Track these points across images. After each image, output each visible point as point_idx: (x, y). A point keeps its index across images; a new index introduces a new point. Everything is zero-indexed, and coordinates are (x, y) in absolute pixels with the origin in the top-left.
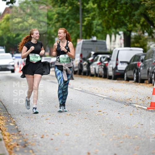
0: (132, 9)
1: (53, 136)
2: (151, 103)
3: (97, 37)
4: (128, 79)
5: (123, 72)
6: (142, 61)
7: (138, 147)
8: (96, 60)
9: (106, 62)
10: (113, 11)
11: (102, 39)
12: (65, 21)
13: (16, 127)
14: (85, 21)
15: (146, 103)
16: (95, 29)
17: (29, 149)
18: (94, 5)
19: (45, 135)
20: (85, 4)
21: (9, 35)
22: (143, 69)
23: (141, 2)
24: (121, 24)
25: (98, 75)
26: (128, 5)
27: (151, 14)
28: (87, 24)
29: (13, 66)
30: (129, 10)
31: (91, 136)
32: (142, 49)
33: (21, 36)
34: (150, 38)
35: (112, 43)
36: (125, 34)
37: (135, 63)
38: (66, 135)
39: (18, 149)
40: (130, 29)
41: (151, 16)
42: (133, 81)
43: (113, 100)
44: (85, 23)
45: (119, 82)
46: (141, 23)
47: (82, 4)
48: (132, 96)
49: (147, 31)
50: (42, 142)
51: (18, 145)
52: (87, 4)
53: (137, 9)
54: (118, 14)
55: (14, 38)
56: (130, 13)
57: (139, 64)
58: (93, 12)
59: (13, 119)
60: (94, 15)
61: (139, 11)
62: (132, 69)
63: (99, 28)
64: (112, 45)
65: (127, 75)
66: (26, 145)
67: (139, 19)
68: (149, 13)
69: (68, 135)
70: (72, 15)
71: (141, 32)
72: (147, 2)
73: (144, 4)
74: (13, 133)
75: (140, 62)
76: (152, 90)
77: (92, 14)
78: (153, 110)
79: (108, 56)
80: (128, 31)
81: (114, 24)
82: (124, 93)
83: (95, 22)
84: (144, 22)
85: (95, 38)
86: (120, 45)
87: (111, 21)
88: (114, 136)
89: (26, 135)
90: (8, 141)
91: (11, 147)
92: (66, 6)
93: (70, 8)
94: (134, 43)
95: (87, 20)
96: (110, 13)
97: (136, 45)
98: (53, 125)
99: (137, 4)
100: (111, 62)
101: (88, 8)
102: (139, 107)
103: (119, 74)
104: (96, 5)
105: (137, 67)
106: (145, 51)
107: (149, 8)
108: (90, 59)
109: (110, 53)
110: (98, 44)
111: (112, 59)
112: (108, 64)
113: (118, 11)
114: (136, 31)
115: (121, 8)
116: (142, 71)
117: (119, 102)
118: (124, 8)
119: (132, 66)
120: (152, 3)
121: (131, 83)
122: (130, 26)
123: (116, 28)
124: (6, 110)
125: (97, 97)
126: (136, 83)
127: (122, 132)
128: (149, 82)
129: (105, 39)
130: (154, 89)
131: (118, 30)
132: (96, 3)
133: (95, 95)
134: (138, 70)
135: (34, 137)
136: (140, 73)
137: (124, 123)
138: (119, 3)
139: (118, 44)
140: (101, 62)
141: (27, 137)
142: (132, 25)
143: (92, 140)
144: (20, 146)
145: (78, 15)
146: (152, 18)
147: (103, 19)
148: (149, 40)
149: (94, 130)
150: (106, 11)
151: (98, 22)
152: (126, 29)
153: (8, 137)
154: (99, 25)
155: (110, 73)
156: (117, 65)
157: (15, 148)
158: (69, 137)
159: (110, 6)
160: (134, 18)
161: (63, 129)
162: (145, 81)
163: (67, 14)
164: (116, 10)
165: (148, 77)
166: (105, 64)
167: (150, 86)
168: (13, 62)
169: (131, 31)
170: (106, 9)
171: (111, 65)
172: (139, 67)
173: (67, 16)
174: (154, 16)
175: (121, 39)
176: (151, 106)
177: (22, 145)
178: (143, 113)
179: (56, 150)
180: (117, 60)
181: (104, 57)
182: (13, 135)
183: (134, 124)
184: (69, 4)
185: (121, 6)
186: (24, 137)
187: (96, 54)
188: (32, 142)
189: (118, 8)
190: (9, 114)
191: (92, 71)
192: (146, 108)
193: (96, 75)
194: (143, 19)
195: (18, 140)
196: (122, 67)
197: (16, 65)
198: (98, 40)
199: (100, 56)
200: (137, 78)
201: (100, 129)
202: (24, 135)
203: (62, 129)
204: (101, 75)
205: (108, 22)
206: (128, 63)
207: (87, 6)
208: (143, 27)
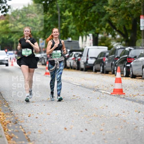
0: (99, 17)
1: (38, 115)
2: (114, 89)
3: (72, 38)
4: (96, 71)
5: (92, 65)
6: (107, 57)
7: (104, 123)
8: (71, 56)
9: (79, 58)
10: (84, 18)
11: (76, 39)
12: (47, 26)
13: (9, 108)
14: (62, 25)
15: (110, 89)
16: (70, 32)
17: (19, 125)
18: (69, 13)
19: (31, 114)
20: (63, 13)
21: (3, 37)
22: (108, 63)
23: (106, 11)
24: (91, 28)
25: (73, 68)
26: (96, 13)
27: (113, 20)
28: (64, 28)
29: (7, 61)
30: (97, 17)
31: (67, 115)
32: (106, 48)
33: (12, 38)
34: (113, 39)
35: (84, 43)
36: (93, 36)
37: (101, 58)
38: (48, 114)
39: (10, 125)
40: (98, 32)
41: (114, 22)
42: (100, 72)
43: (85, 87)
44: (63, 27)
45: (89, 73)
46: (106, 27)
47: (60, 12)
48: (99, 84)
49: (111, 34)
50: (29, 120)
51: (10, 122)
52: (64, 12)
53: (103, 16)
54: (88, 20)
55: (7, 39)
56: (98, 19)
57: (104, 59)
58: (68, 19)
59: (7, 102)
60: (70, 21)
61: (104, 18)
62: (99, 63)
63: (73, 31)
64: (84, 45)
65: (95, 68)
66: (17, 122)
67: (105, 24)
68: (112, 19)
69: (49, 115)
70: (52, 21)
71: (106, 34)
72: (111, 11)
73: (109, 12)
74: (7, 113)
75: (105, 58)
76: (115, 79)
77: (68, 20)
78: (115, 95)
79: (80, 53)
80: (96, 33)
81: (85, 28)
82: (93, 82)
83: (70, 26)
84: (108, 27)
85: (70, 39)
86: (90, 45)
87: (82, 26)
88: (85, 115)
89: (17, 114)
90: (3, 119)
91: (5, 124)
92: (48, 14)
93: (51, 15)
94: (100, 43)
95: (64, 25)
96: (82, 20)
97: (102, 44)
98: (38, 107)
99: (103, 12)
100: (82, 57)
101: (65, 16)
102: (104, 93)
103: (89, 67)
104: (71, 14)
105: (103, 61)
106: (109, 49)
107: (113, 15)
108: (67, 55)
109: (82, 51)
110: (73, 44)
111: (83, 55)
112: (80, 59)
113: (88, 18)
114: (102, 34)
115: (91, 16)
116: (106, 65)
117: (89, 89)
118: (93, 16)
119: (99, 61)
120: (115, 11)
121: (98, 74)
122: (98, 29)
123: (86, 31)
124: (1, 95)
125: (72, 84)
126: (103, 74)
127: (92, 112)
128: (112, 73)
129: (78, 40)
130: (116, 78)
131: (88, 33)
132: (71, 11)
133: (70, 83)
134: (104, 64)
135: (23, 116)
136: (105, 66)
137: (93, 105)
138: (89, 12)
139: (88, 44)
140: (75, 58)
141: (17, 116)
142: (99, 29)
143: (68, 118)
144: (12, 123)
145: (57, 21)
146: (115, 23)
147: (77, 24)
148: (112, 40)
149: (70, 110)
150: (79, 18)
151: (72, 26)
152: (94, 31)
153: (3, 116)
154: (73, 29)
155: (82, 66)
156: (87, 59)
157: (8, 124)
158: (50, 116)
159: (82, 14)
160: (101, 23)
161: (46, 110)
162: (109, 72)
163: (49, 20)
164: (87, 17)
165: (111, 69)
166: (78, 59)
167: (113, 77)
168: (7, 58)
169: (98, 34)
170: (79, 16)
171: (83, 60)
172: (105, 62)
173: (49, 22)
174: (116, 22)
175: (90, 39)
176: (114, 92)
177: (13, 122)
178: (107, 97)
179: (40, 126)
180: (87, 56)
181: (77, 54)
182: (6, 114)
183: (101, 106)
184: (50, 12)
185: (90, 14)
186: (15, 116)
187: (71, 52)
188: (21, 119)
189: (88, 15)
190: (4, 98)
191: (68, 65)
192: (110, 93)
193: (71, 68)
194: (107, 24)
195: (10, 118)
196: (91, 61)
197: (9, 60)
198: (73, 41)
199: (74, 53)
200: (103, 69)
201: (74, 110)
202: (15, 114)
203: (44, 110)
204: (75, 67)
205: (81, 26)
206: (96, 58)
207: (64, 14)
208: (108, 31)
